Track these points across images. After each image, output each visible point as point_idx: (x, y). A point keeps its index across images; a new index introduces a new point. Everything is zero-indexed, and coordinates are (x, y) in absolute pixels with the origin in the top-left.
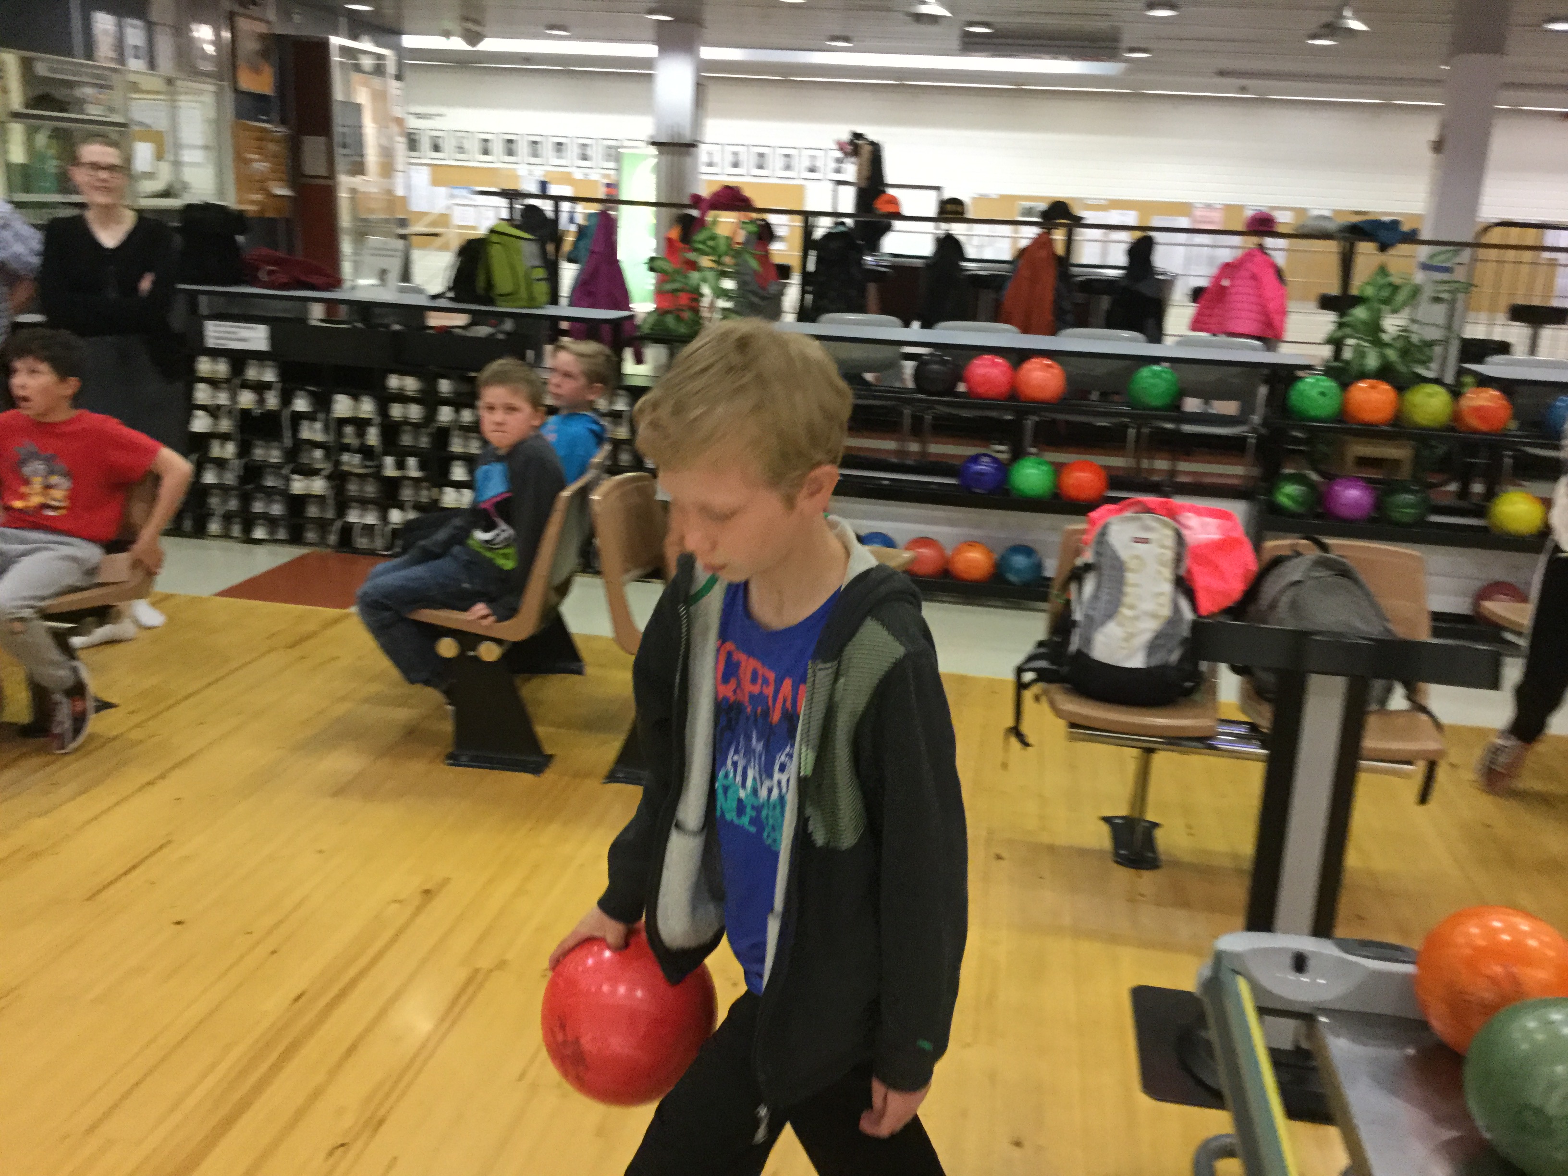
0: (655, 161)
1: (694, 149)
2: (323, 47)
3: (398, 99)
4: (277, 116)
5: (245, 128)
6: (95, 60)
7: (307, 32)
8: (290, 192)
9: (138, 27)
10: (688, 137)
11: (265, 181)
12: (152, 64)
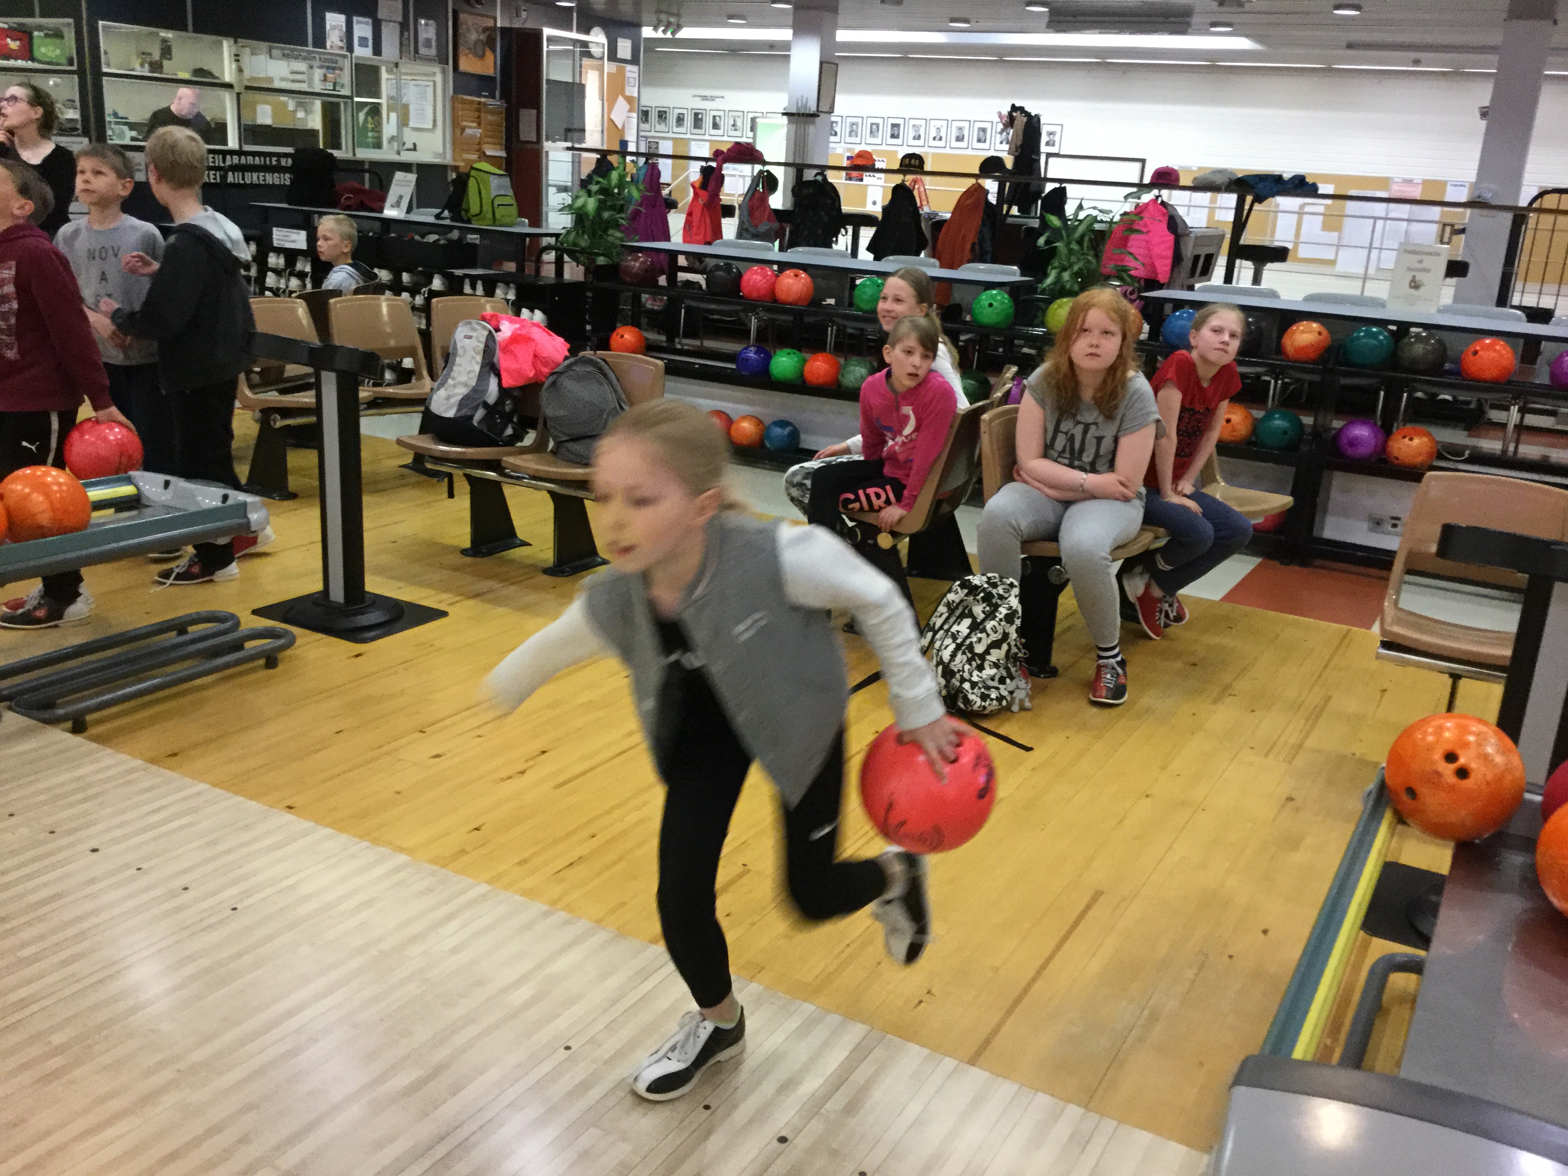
0: (785, 130)
1: (817, 119)
2: (537, 36)
3: (632, 80)
4: (497, 93)
5: (464, 102)
6: (325, 48)
7: (529, 25)
8: (503, 154)
9: (367, 23)
10: (813, 108)
11: (479, 144)
12: (377, 51)
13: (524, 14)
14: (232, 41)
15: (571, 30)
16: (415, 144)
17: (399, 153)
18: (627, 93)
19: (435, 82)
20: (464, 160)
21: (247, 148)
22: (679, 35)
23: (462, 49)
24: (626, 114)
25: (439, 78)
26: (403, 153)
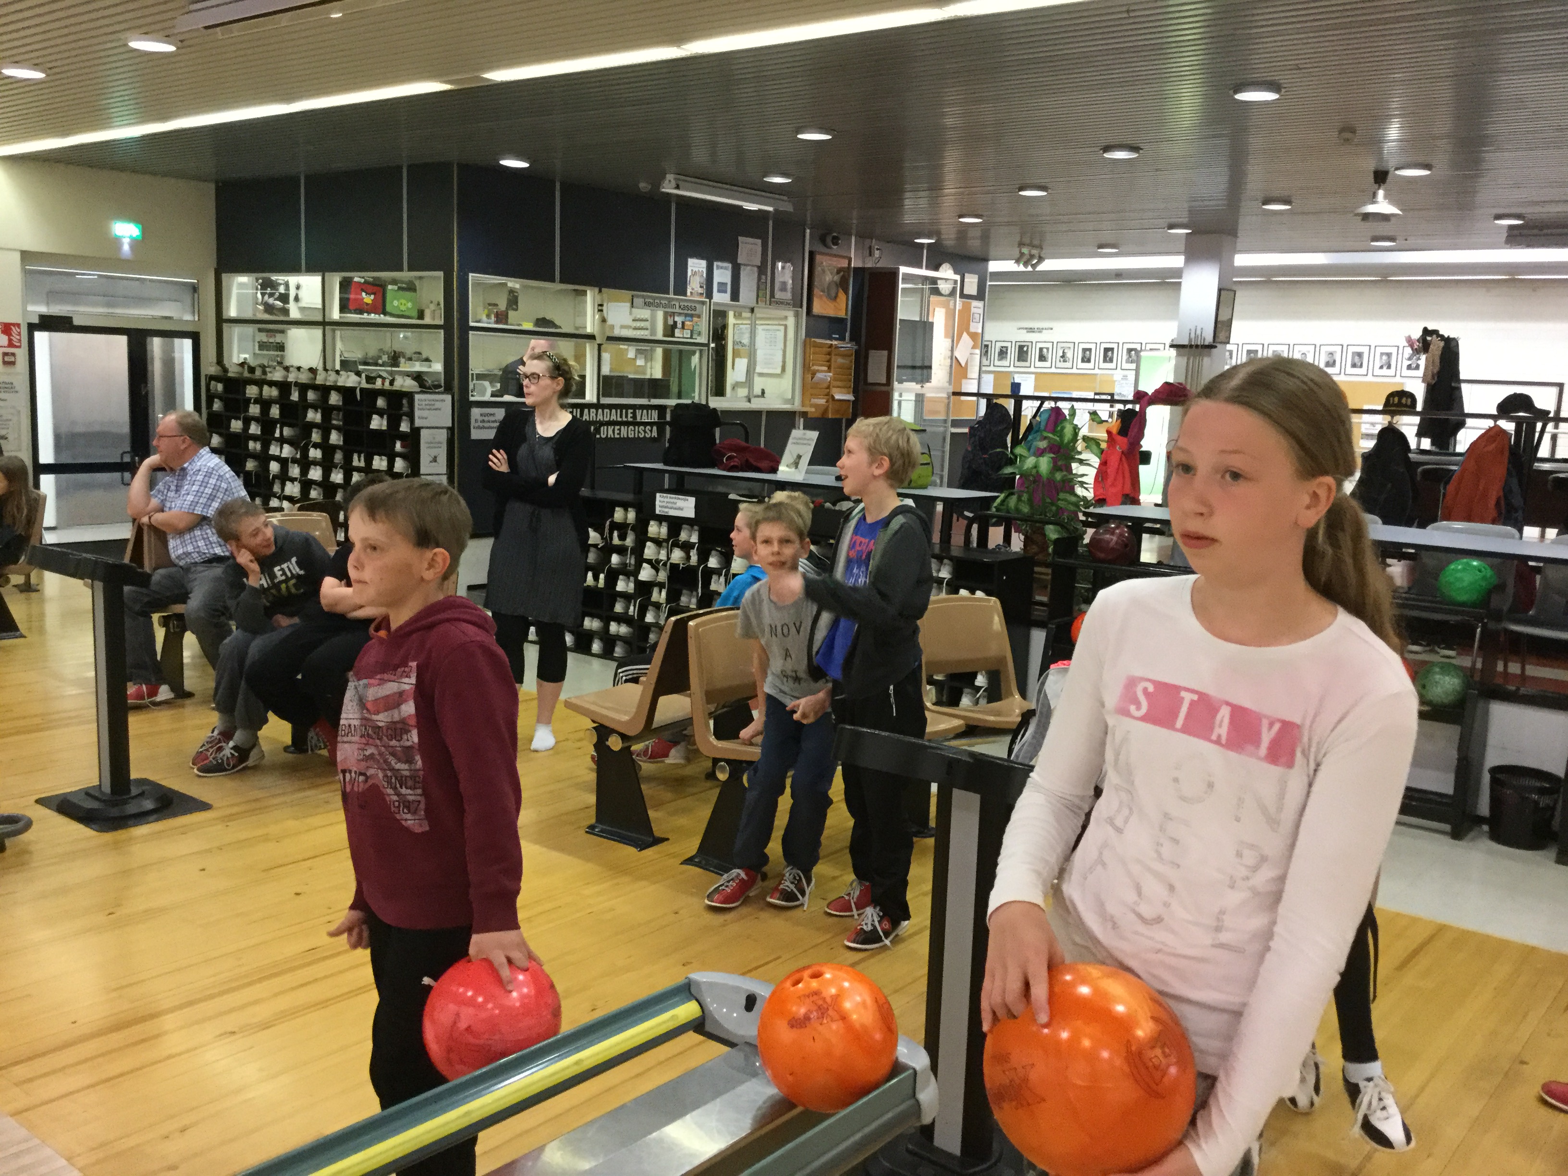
0: (1173, 363)
1: (1214, 350)
2: (891, 276)
3: (977, 316)
4: (847, 335)
5: (816, 345)
6: (685, 294)
7: (883, 264)
8: (851, 397)
9: (726, 268)
10: (1209, 338)
11: (828, 387)
12: (735, 296)
13: (877, 253)
14: (597, 290)
15: (921, 268)
16: (763, 392)
17: (749, 401)
18: (972, 330)
19: (786, 326)
20: (811, 406)
21: (605, 401)
22: (1040, 268)
23: (816, 291)
24: (970, 350)
25: (791, 322)
26: (753, 400)
